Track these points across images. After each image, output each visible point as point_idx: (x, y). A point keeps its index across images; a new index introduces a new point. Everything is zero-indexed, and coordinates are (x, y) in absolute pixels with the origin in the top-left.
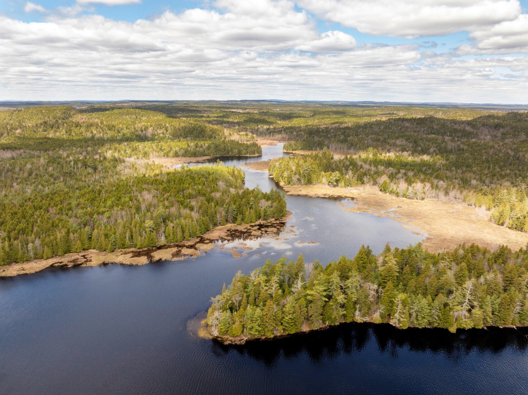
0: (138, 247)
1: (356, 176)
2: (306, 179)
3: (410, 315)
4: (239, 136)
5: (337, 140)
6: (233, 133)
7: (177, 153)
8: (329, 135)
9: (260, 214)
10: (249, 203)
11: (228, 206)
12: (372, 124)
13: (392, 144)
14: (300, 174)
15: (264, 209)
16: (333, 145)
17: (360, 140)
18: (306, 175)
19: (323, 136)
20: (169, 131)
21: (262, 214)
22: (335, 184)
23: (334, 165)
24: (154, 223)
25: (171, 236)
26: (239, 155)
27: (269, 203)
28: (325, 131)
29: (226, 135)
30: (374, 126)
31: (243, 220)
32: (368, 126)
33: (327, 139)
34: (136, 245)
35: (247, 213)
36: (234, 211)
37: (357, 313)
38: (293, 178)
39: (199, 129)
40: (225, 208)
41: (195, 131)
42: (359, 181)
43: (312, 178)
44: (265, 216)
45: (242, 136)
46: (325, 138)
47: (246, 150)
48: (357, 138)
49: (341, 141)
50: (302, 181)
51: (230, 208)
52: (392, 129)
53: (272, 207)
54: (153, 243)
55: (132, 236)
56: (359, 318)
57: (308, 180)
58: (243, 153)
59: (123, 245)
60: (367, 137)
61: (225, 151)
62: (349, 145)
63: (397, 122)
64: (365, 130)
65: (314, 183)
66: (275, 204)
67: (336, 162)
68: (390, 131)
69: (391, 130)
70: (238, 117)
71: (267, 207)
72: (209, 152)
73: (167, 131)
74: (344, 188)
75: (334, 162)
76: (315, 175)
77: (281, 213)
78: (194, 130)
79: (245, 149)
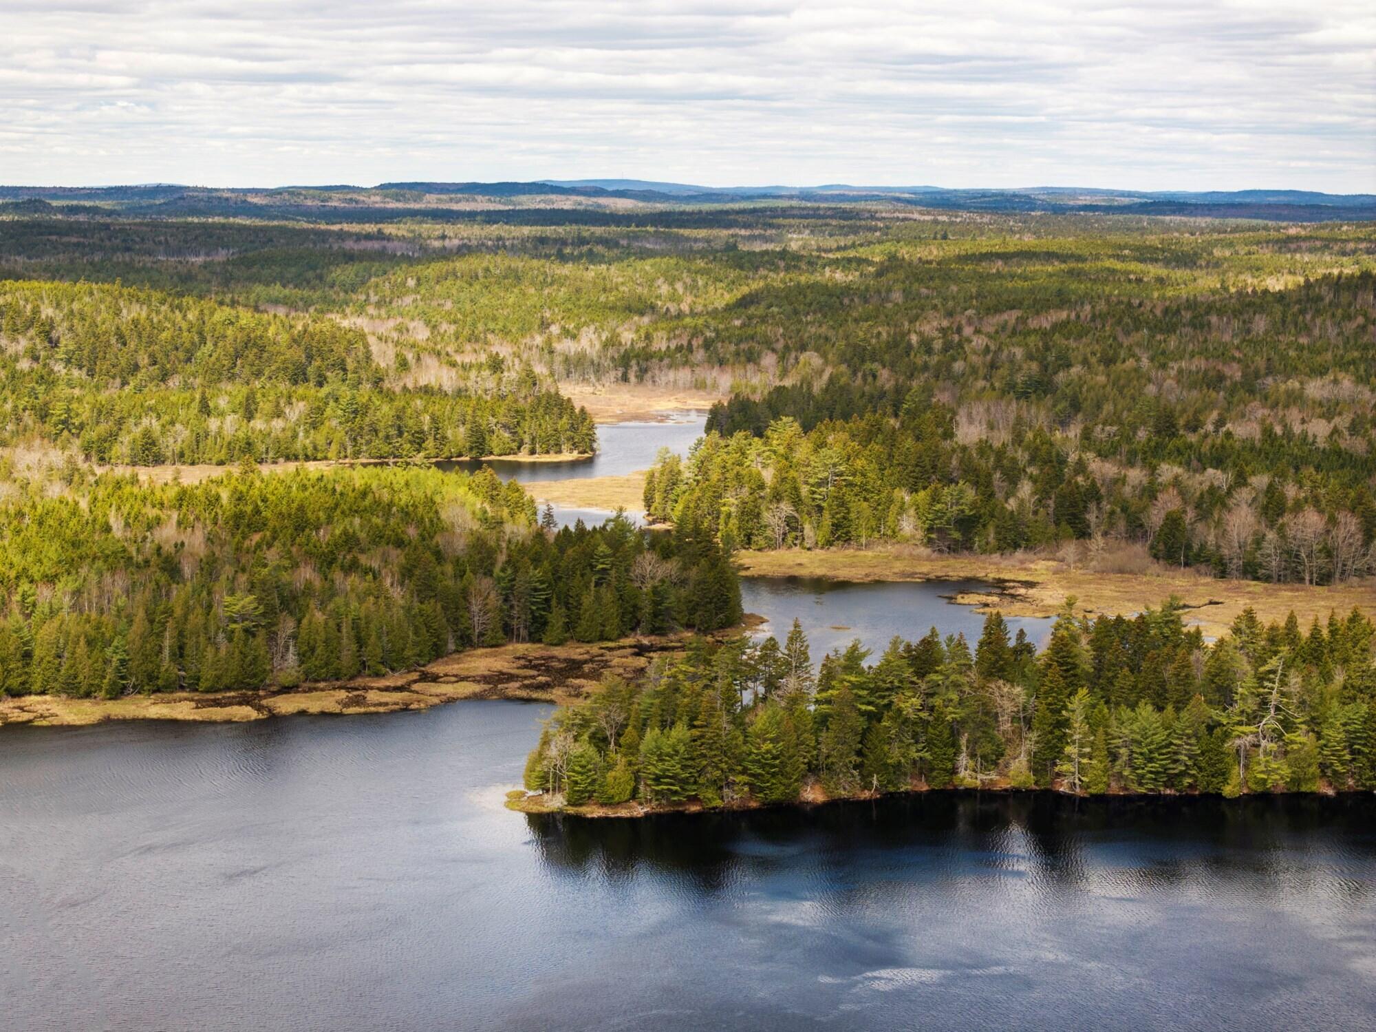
0: (203, 685)
1: (1051, 503)
2: (827, 520)
3: (1114, 757)
4: (453, 373)
5: (997, 385)
6: (419, 359)
7: (154, 444)
8: (958, 366)
9: (636, 608)
10: (592, 567)
11: (509, 571)
12: (1210, 308)
13: (1283, 398)
14: (797, 501)
15: (655, 588)
16: (979, 410)
17: (1122, 382)
18: (824, 505)
19: (926, 367)
20: (67, 343)
21: (647, 609)
22: (956, 535)
23: (954, 462)
24: (260, 600)
25: (318, 651)
26: (474, 454)
27: (671, 567)
28: (938, 345)
29: (383, 365)
30: (1214, 319)
31: (568, 627)
32: (1187, 315)
33: (949, 383)
34: (198, 679)
35: (587, 600)
36: (536, 590)
37: (963, 760)
38: (767, 517)
39: (230, 332)
40: (499, 580)
41: (210, 345)
42: (1063, 523)
43: (853, 516)
44: (655, 615)
45: (473, 374)
46: (937, 377)
47: (512, 429)
48: (1108, 376)
49: (1020, 388)
50: (808, 529)
51: (521, 577)
52: (1317, 332)
53: (683, 582)
54: (255, 676)
55: (181, 648)
56: (968, 776)
57: (836, 526)
58: (494, 443)
59: (151, 677)
60: (1164, 366)
61: (400, 434)
62: (1060, 407)
63: (1345, 297)
64: (1159, 337)
65: (863, 540)
66: (694, 573)
67: (964, 449)
68: (1304, 340)
69: (1309, 335)
70: (411, 283)
71: (662, 581)
72: (320, 438)
73: (54, 344)
74: (996, 557)
75: (954, 451)
76: (865, 504)
77: (719, 609)
78: (203, 340)
79: (505, 426)
